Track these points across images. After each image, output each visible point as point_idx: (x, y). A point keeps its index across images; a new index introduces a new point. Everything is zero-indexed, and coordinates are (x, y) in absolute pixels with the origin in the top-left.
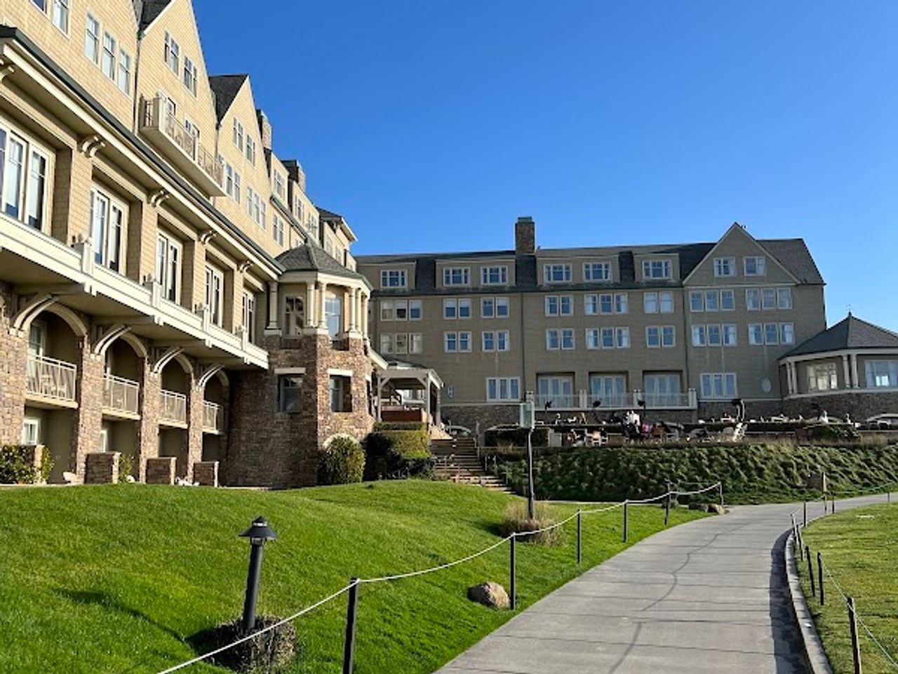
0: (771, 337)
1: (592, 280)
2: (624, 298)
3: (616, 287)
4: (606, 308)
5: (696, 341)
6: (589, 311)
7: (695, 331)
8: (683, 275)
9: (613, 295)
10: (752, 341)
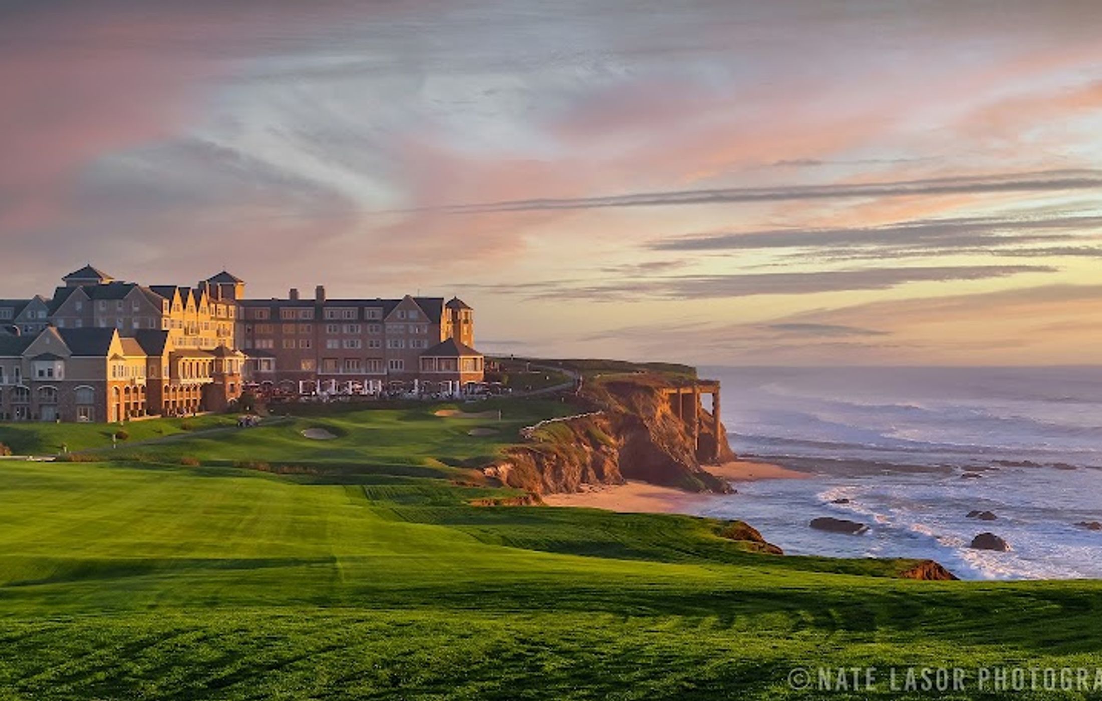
0: (419, 345)
1: (346, 318)
2: (360, 326)
3: (357, 322)
4: (352, 330)
5: (389, 347)
6: (345, 332)
7: (388, 341)
8: (385, 317)
9: (355, 325)
10: (411, 346)
